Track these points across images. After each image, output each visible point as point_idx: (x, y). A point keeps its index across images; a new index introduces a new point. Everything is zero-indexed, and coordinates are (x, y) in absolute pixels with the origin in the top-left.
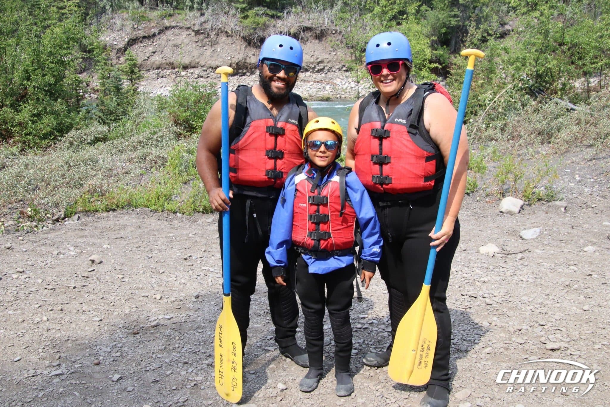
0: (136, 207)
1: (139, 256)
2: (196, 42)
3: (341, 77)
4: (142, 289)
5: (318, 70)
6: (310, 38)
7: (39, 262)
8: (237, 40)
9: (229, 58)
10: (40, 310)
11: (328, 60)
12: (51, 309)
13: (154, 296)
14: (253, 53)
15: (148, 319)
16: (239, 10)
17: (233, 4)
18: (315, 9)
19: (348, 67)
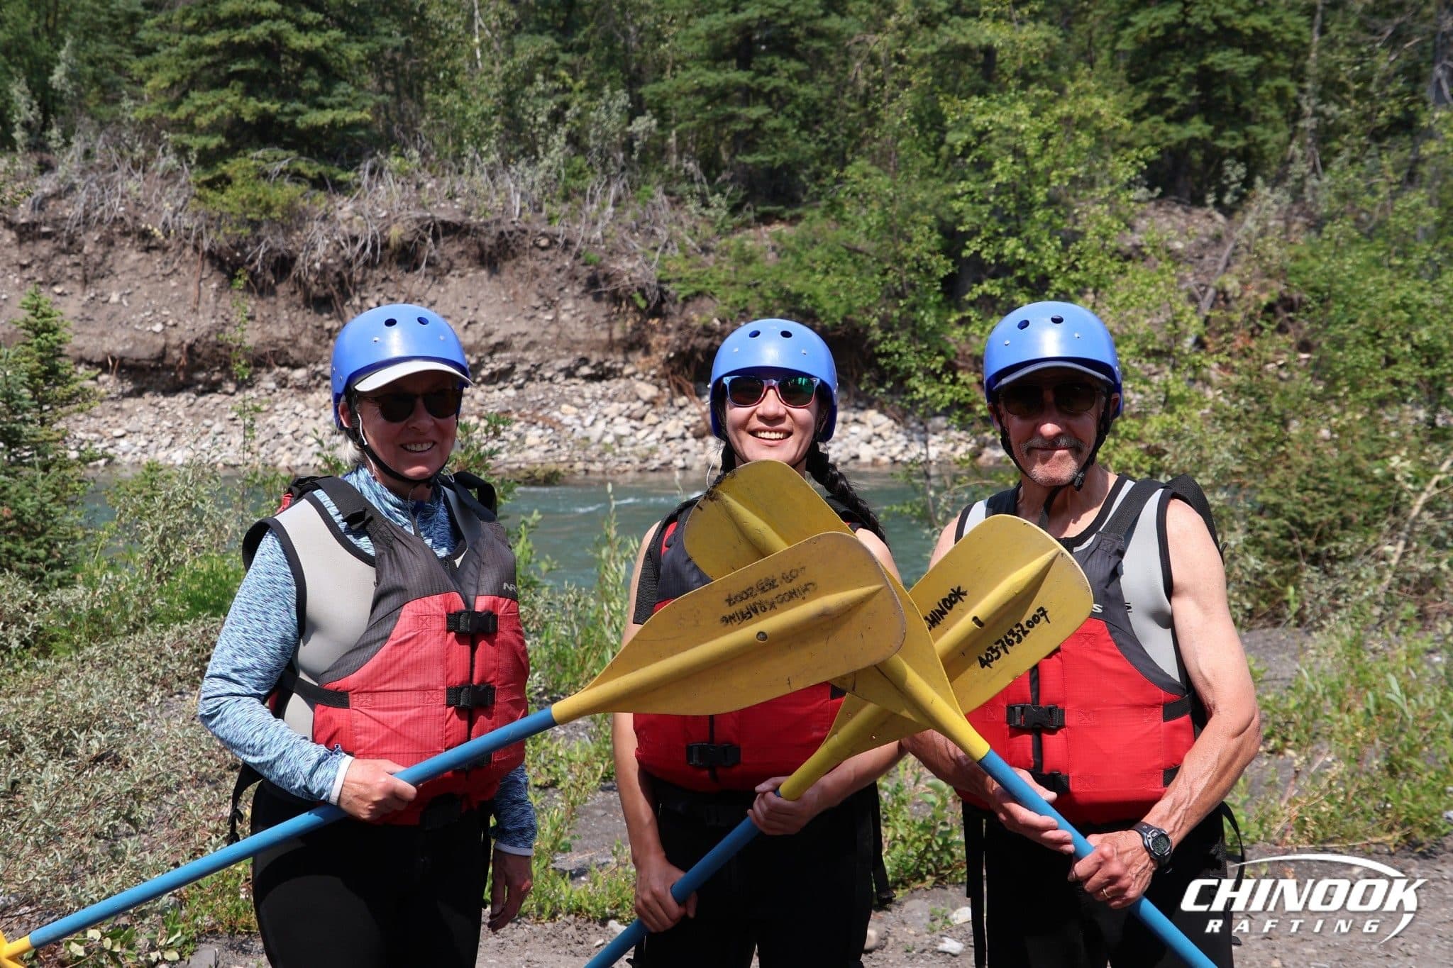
2: (23, 267)
3: (577, 400)
5: (493, 374)
6: (457, 262)
8: (184, 262)
9: (158, 327)
11: (526, 340)
14: (247, 309)
16: (193, 156)
17: (166, 136)
18: (473, 160)
19: (600, 364)
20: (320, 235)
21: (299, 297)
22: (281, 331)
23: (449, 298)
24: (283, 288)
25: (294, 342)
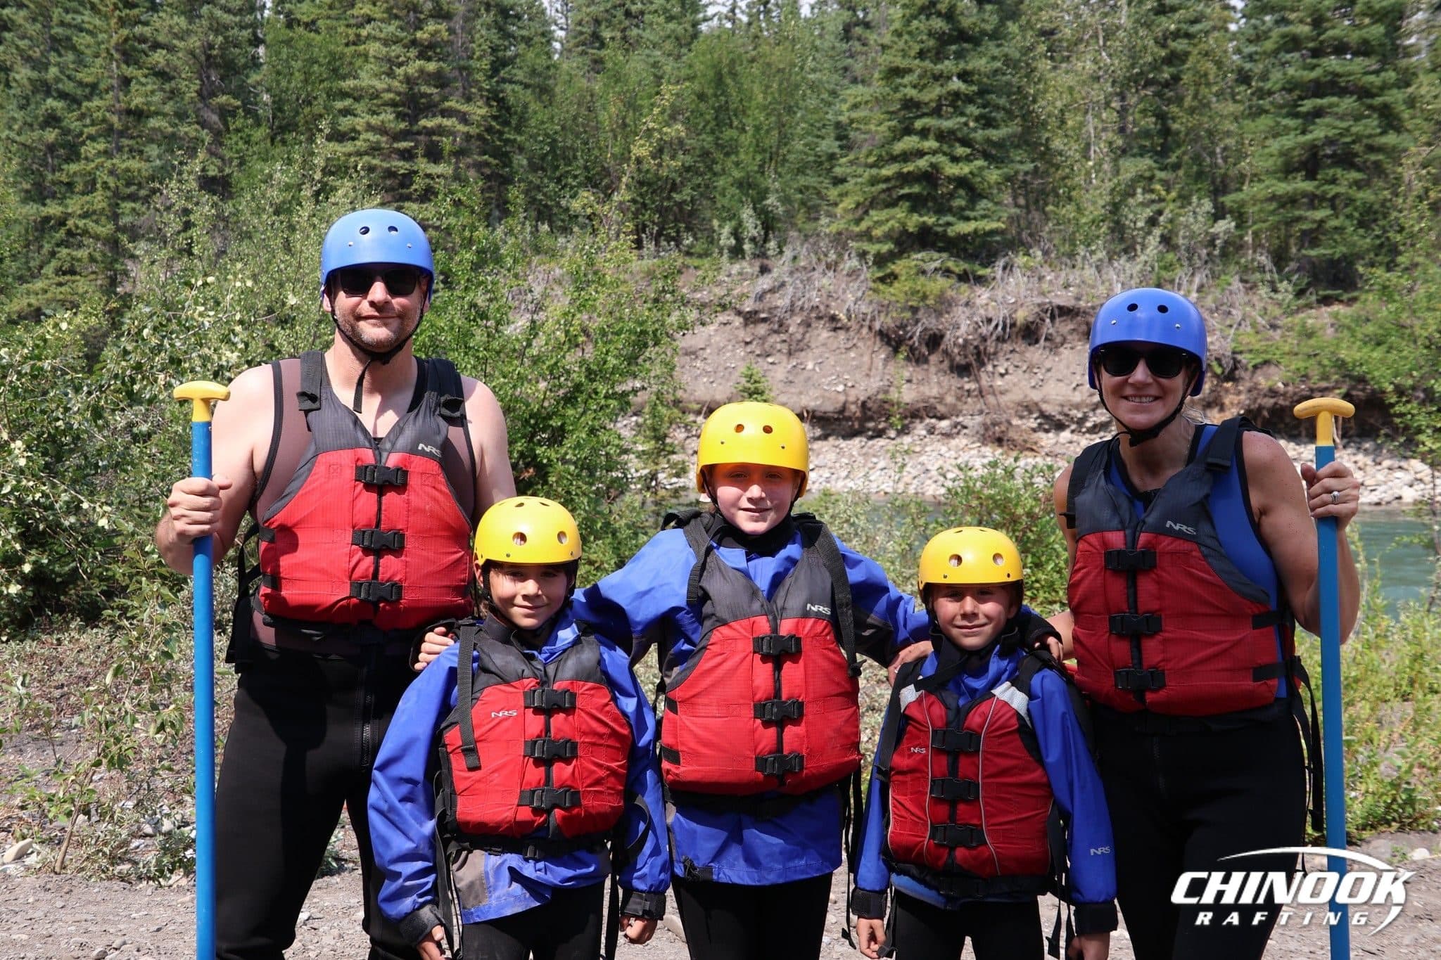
2: (747, 343)
5: (1095, 426)
6: (1069, 337)
8: (861, 338)
9: (841, 388)
14: (906, 374)
16: (870, 258)
17: (851, 244)
18: (1084, 258)
20: (963, 317)
21: (946, 364)
22: (932, 391)
23: (1062, 366)
24: (934, 358)
25: (941, 399)
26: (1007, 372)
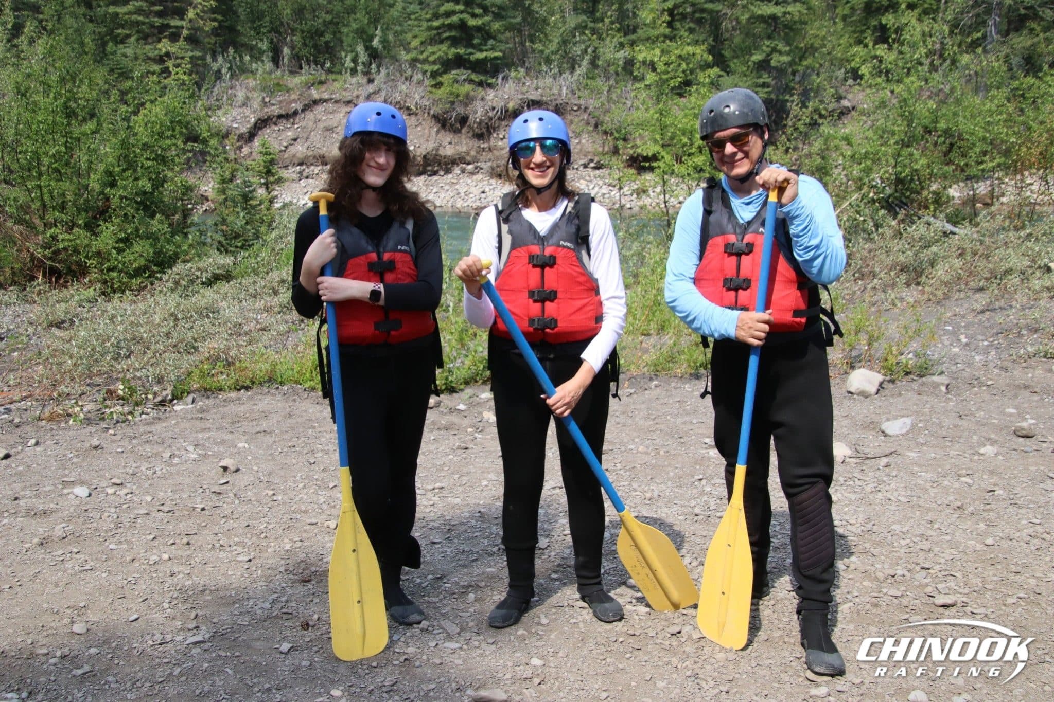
0: (282, 383)
1: (294, 461)
3: (588, 178)
4: (305, 512)
7: (144, 470)
8: (424, 120)
10: (156, 543)
12: (172, 541)
13: (327, 523)
14: (449, 140)
15: (321, 560)
16: (428, 74)
17: (419, 65)
18: (546, 72)
19: (599, 162)
20: (479, 107)
21: (470, 134)
22: (463, 148)
24: (464, 130)
25: (468, 154)
26: (504, 137)
